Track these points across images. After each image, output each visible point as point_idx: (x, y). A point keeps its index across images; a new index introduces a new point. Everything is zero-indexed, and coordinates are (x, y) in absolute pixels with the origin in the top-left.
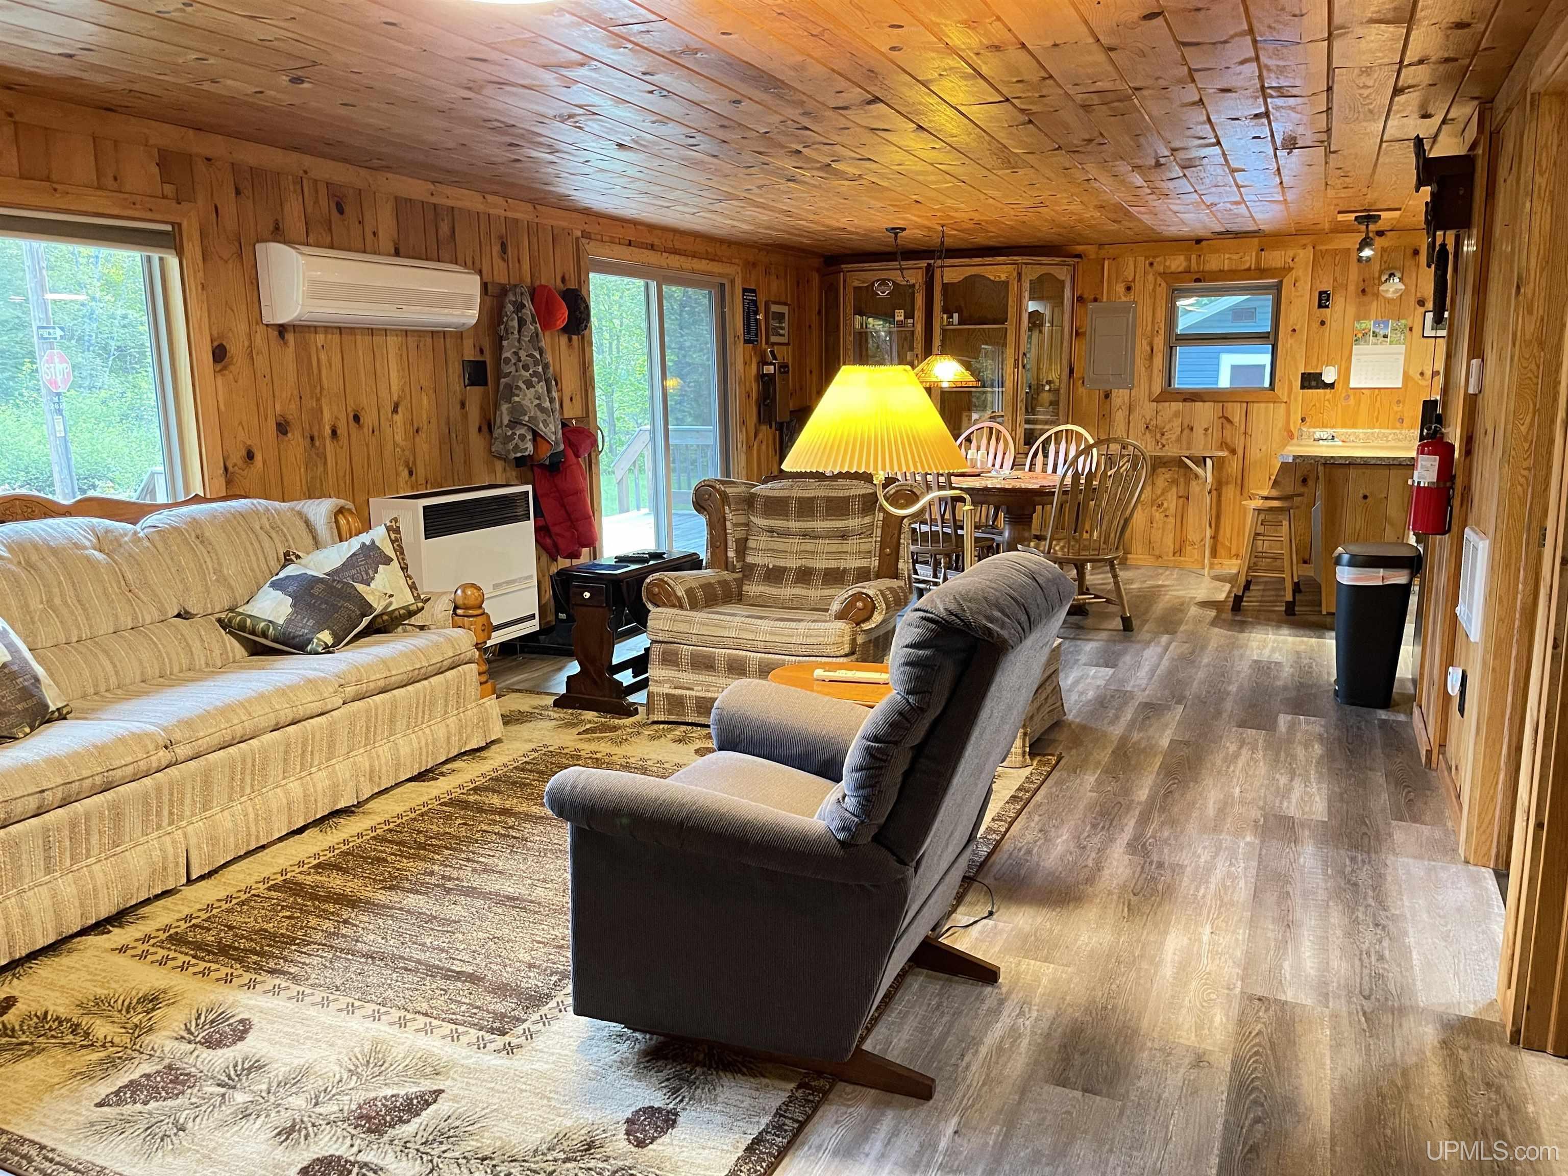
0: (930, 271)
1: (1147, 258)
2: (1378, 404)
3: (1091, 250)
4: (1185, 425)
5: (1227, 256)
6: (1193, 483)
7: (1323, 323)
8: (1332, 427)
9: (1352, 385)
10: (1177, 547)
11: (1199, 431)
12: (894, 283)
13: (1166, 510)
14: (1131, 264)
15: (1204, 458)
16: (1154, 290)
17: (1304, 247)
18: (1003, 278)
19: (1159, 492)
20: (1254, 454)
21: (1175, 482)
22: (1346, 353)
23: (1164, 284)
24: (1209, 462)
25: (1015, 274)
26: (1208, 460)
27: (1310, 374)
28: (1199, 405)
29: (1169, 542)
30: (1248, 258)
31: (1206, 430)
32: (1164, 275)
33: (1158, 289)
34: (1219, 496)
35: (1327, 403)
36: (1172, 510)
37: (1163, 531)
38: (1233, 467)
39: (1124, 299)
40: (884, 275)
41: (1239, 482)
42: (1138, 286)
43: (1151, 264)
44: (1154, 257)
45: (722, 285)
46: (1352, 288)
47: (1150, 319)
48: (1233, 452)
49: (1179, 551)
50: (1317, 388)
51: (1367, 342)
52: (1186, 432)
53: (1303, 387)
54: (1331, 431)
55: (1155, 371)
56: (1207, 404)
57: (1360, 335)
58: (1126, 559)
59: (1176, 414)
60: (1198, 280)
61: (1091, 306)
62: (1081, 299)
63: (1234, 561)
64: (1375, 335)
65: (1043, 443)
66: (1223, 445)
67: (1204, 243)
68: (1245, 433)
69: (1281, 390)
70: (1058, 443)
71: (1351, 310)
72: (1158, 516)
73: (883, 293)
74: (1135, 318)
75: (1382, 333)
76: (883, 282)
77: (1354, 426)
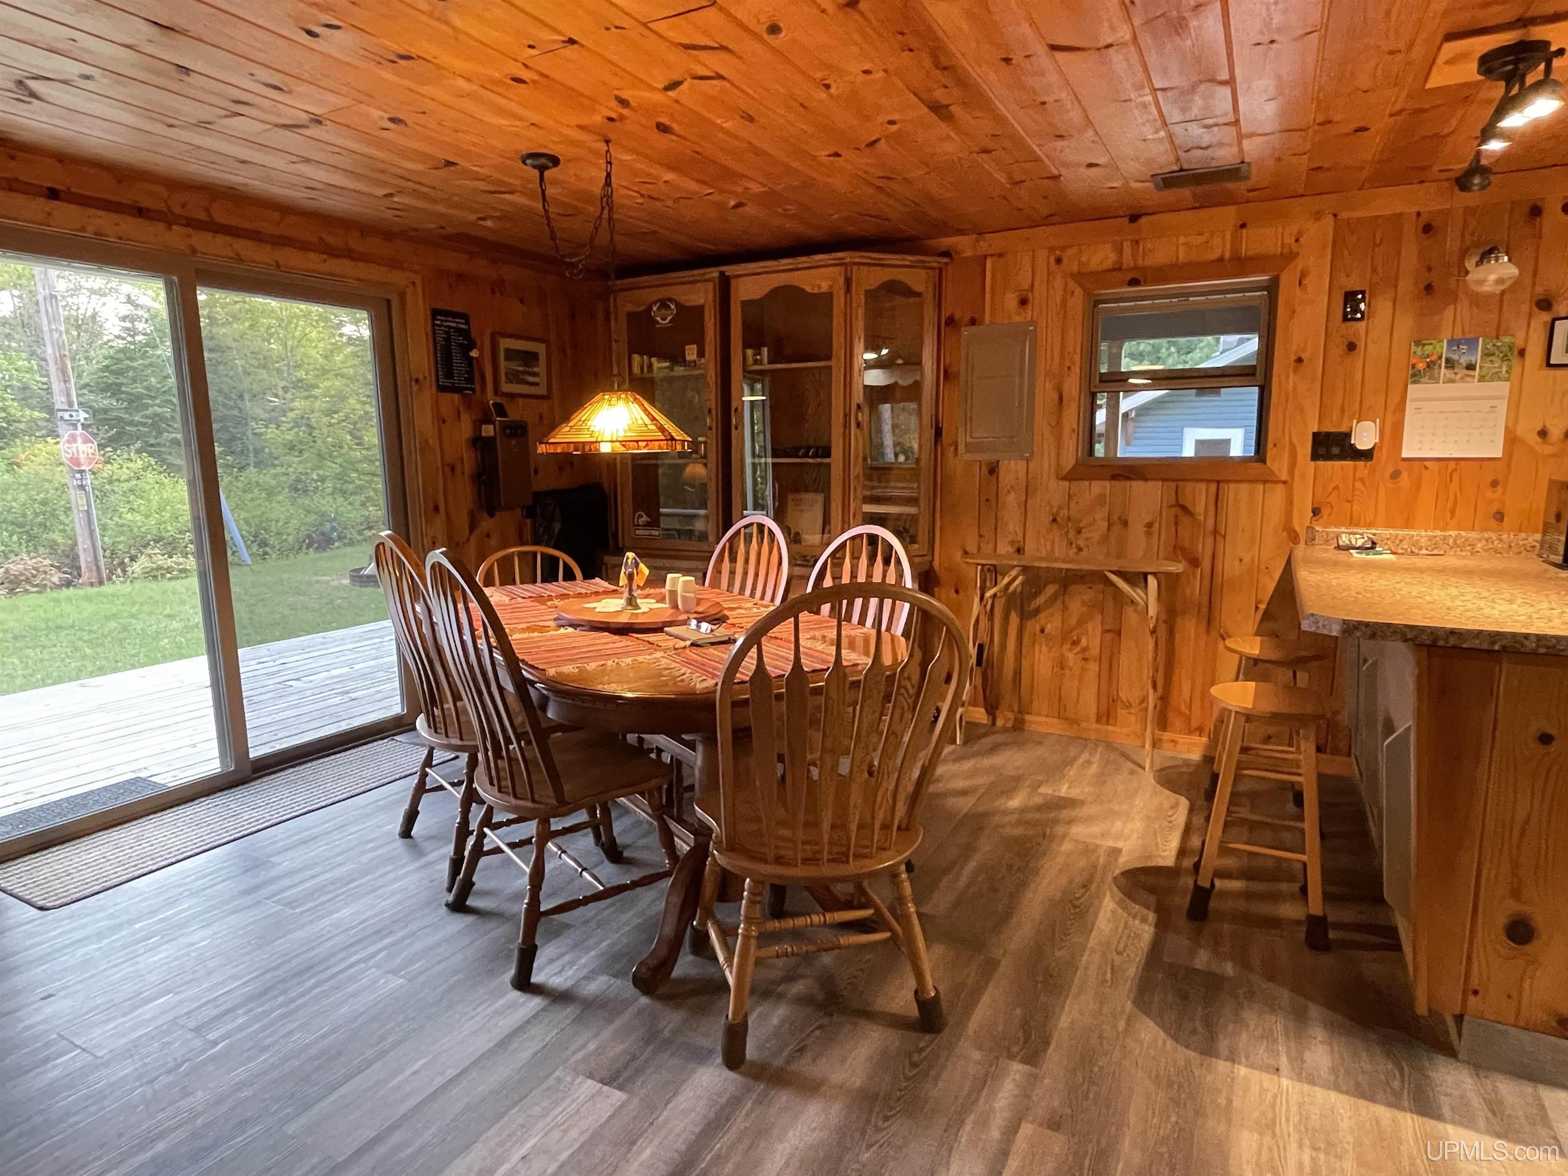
0: (725, 285)
1: (1052, 250)
2: (1454, 487)
3: (963, 244)
4: (1115, 518)
5: (1182, 239)
6: (1129, 610)
7: (1352, 347)
8: (1370, 525)
9: (1404, 455)
10: (1104, 708)
11: (1137, 528)
12: (678, 305)
13: (1085, 650)
14: (1026, 261)
15: (1145, 575)
16: (1064, 302)
17: (1318, 215)
18: (825, 286)
19: (1073, 621)
20: (1230, 567)
21: (1100, 607)
22: (1394, 399)
23: (1078, 291)
24: (1152, 581)
25: (842, 280)
26: (1151, 579)
27: (1328, 434)
28: (1137, 486)
29: (1089, 702)
30: (1217, 241)
31: (1149, 525)
32: (1080, 277)
33: (1070, 302)
34: (1171, 633)
35: (1358, 485)
36: (1095, 651)
37: (1081, 681)
38: (1195, 589)
39: (1017, 319)
40: (664, 293)
41: (1205, 610)
42: (1038, 296)
43: (1059, 261)
44: (1064, 249)
45: (389, 302)
46: (1406, 285)
47: (1057, 351)
48: (1194, 562)
49: (1106, 715)
50: (1341, 457)
51: (1435, 380)
52: (1117, 528)
53: (1315, 456)
54: (1369, 533)
55: (1067, 430)
56: (1150, 483)
57: (1421, 366)
58: (1023, 721)
59: (1100, 500)
60: (1134, 282)
61: (966, 332)
62: (951, 321)
63: (1195, 739)
64: (1450, 364)
65: (833, 555)
66: (1179, 550)
67: (1143, 220)
68: (1215, 532)
69: (1277, 463)
70: (855, 558)
71: (1406, 324)
72: (1072, 657)
73: (663, 319)
74: (1033, 349)
75: (1464, 360)
76: (664, 304)
77: (1407, 525)
